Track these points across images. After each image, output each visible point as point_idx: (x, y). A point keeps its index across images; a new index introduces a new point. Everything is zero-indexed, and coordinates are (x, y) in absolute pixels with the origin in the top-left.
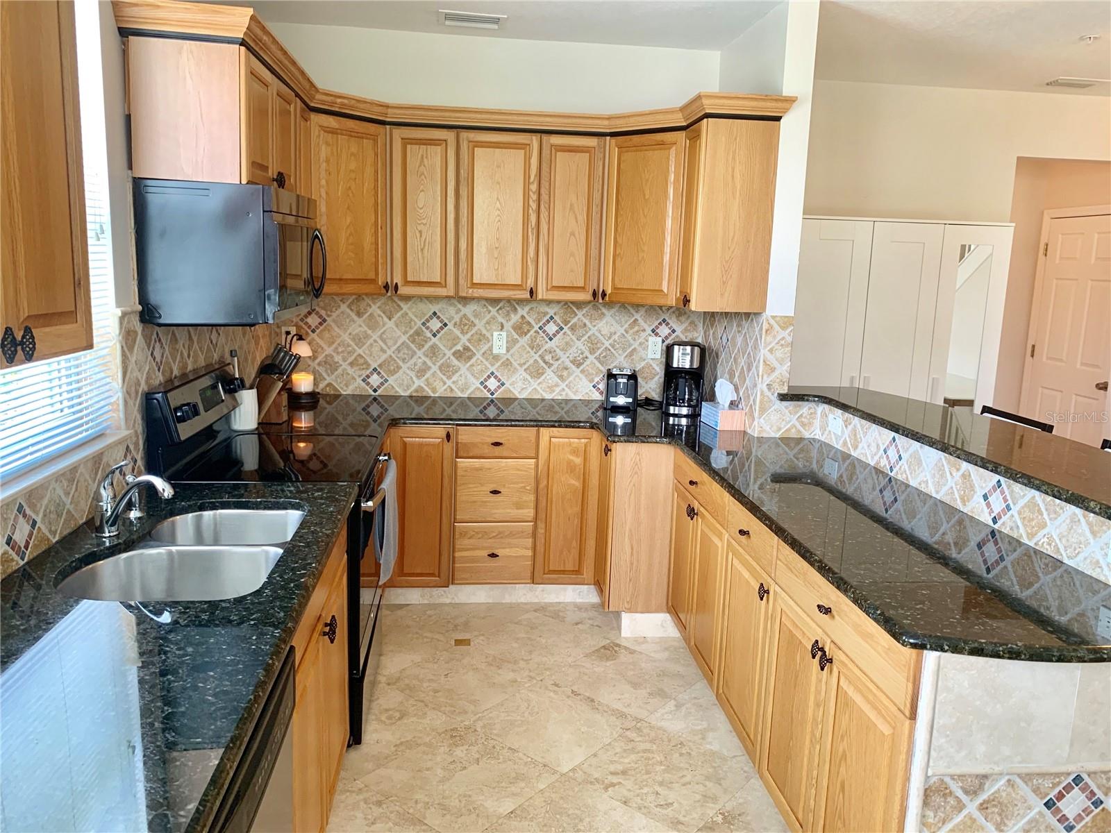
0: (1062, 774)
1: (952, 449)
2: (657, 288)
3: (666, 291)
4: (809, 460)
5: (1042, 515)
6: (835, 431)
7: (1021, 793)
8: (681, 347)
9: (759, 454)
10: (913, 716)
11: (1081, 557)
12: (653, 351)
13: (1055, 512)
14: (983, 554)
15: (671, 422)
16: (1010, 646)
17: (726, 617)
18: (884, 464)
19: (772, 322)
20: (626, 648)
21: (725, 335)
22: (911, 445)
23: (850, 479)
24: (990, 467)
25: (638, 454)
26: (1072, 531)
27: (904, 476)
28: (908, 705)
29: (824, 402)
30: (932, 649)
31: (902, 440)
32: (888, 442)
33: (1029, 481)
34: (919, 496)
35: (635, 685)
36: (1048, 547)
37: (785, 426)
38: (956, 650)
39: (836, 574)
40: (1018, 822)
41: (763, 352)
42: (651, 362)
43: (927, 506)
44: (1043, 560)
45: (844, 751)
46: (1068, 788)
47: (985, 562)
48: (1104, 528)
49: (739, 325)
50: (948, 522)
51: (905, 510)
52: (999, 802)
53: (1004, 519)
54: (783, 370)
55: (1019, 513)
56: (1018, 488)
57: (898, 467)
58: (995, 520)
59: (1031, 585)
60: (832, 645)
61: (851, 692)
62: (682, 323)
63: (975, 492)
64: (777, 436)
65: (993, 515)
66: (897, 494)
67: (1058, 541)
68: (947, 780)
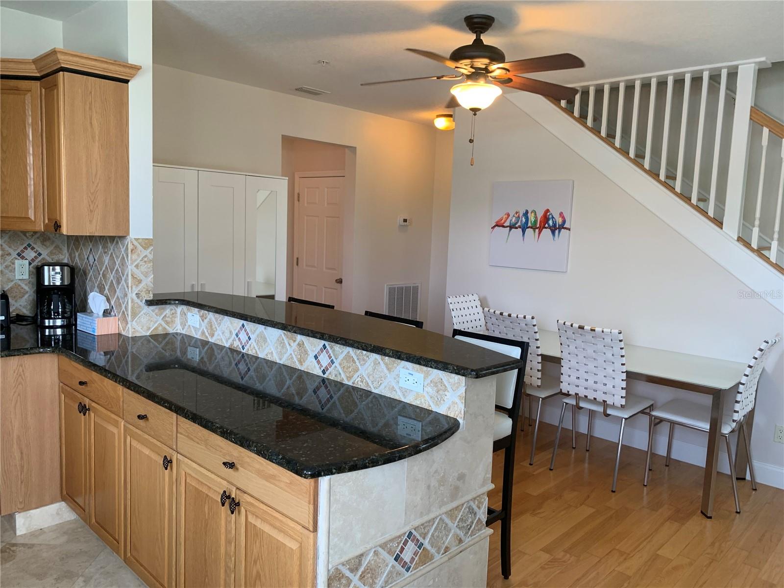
0: (402, 535)
1: (289, 327)
2: (23, 216)
3: (33, 219)
4: (174, 350)
5: (355, 363)
6: (194, 325)
7: (382, 557)
8: (51, 267)
9: (134, 351)
10: (315, 529)
11: (382, 386)
12: (22, 271)
13: (364, 360)
14: (318, 397)
15: (47, 334)
16: (371, 457)
17: (128, 491)
18: (237, 344)
19: (136, 243)
20: (24, 545)
21: (91, 257)
22: (257, 328)
23: (210, 359)
24: (318, 336)
25: (21, 365)
26: (376, 370)
27: (254, 351)
28: (311, 522)
29: (183, 304)
30: (325, 475)
31: (249, 326)
32: (238, 328)
33: (345, 342)
34: (267, 364)
35: (40, 576)
36: (361, 383)
37: (153, 326)
38: (340, 470)
39: (237, 434)
40: (381, 577)
41: (130, 268)
42: (20, 283)
43: (274, 369)
44: (359, 393)
45: (258, 572)
46: (405, 543)
47: (320, 402)
48: (395, 365)
49: (104, 247)
50: (290, 379)
51: (257, 376)
52: (371, 569)
53: (330, 370)
54: (148, 281)
55: (340, 364)
56: (338, 347)
57: (248, 345)
58: (324, 372)
59: (352, 412)
60: (238, 492)
61: (259, 524)
62: (47, 247)
63: (308, 355)
64: (148, 334)
65: (322, 369)
66: (249, 365)
67: (367, 380)
68: (340, 567)
